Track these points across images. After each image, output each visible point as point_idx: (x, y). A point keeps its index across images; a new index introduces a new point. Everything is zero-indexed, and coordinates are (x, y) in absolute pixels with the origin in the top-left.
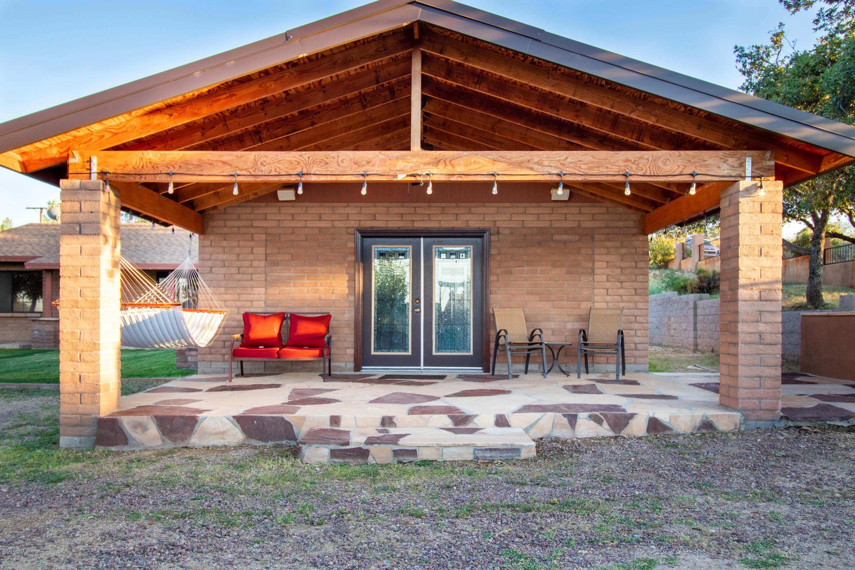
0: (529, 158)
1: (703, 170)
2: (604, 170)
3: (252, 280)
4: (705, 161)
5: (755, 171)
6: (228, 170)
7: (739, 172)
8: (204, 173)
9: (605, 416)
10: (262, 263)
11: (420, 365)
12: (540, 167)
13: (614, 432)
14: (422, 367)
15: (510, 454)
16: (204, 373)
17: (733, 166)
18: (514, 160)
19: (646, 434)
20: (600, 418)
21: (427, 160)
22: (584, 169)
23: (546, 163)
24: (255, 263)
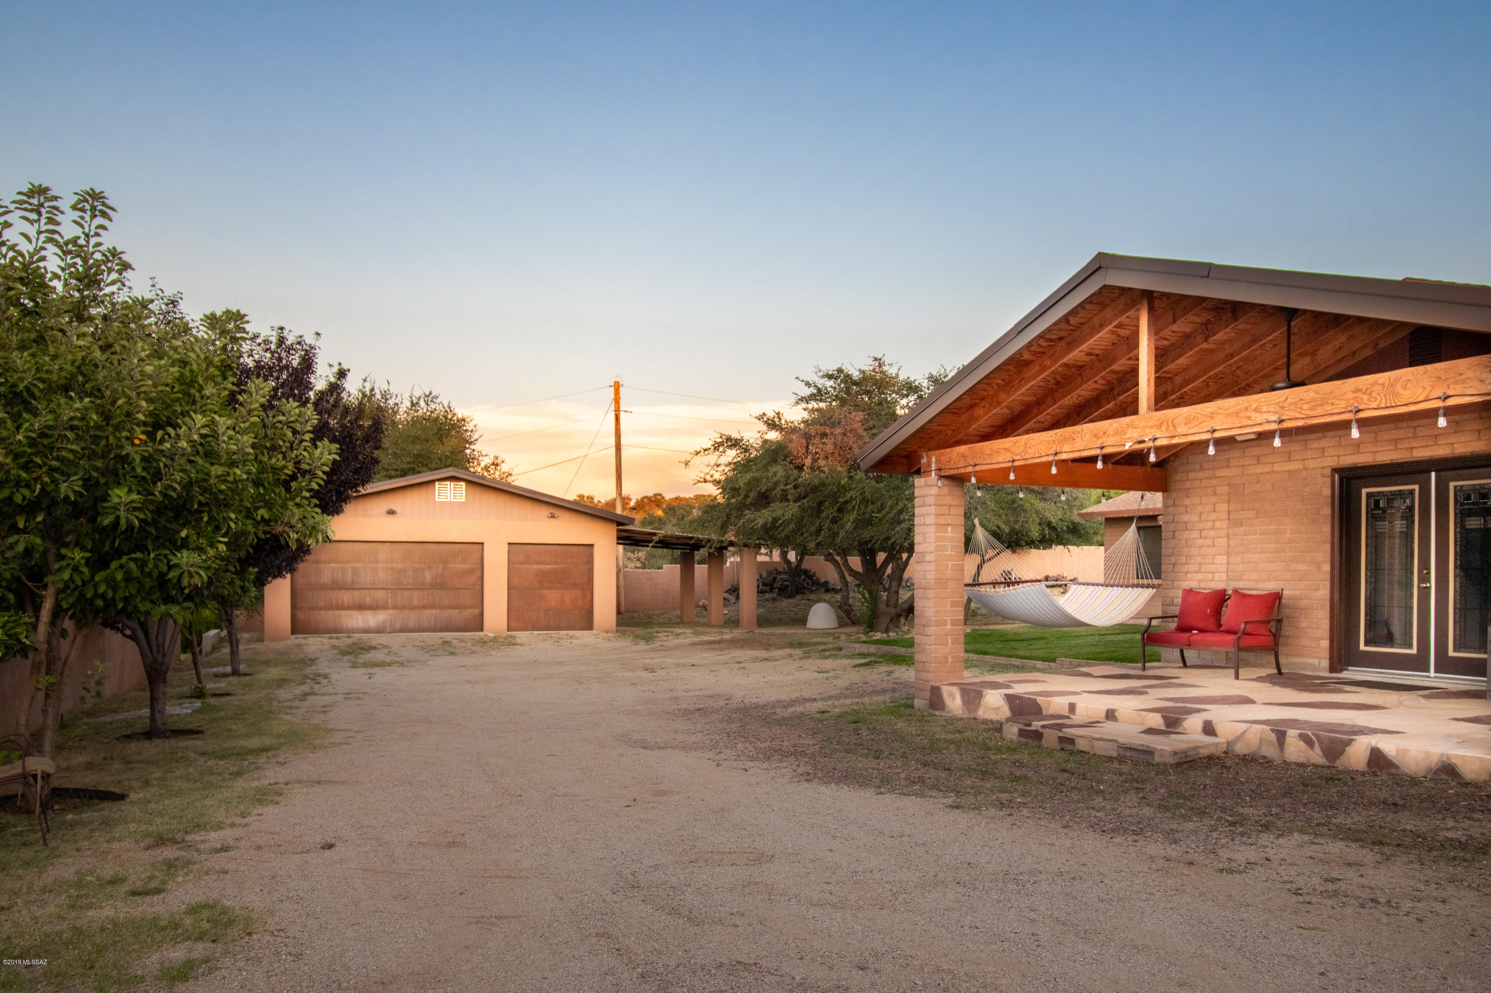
0: (1247, 405)
1: (1458, 389)
2: (1329, 408)
3: (1214, 545)
4: (1461, 374)
6: (1009, 457)
8: (994, 461)
9: (1317, 737)
10: (1225, 524)
11: (1428, 671)
12: (1257, 415)
13: (1327, 760)
14: (1432, 673)
15: (1146, 757)
18: (1232, 410)
19: (1366, 769)
20: (1311, 739)
21: (1152, 422)
22: (1306, 410)
23: (1265, 409)
24: (1218, 524)
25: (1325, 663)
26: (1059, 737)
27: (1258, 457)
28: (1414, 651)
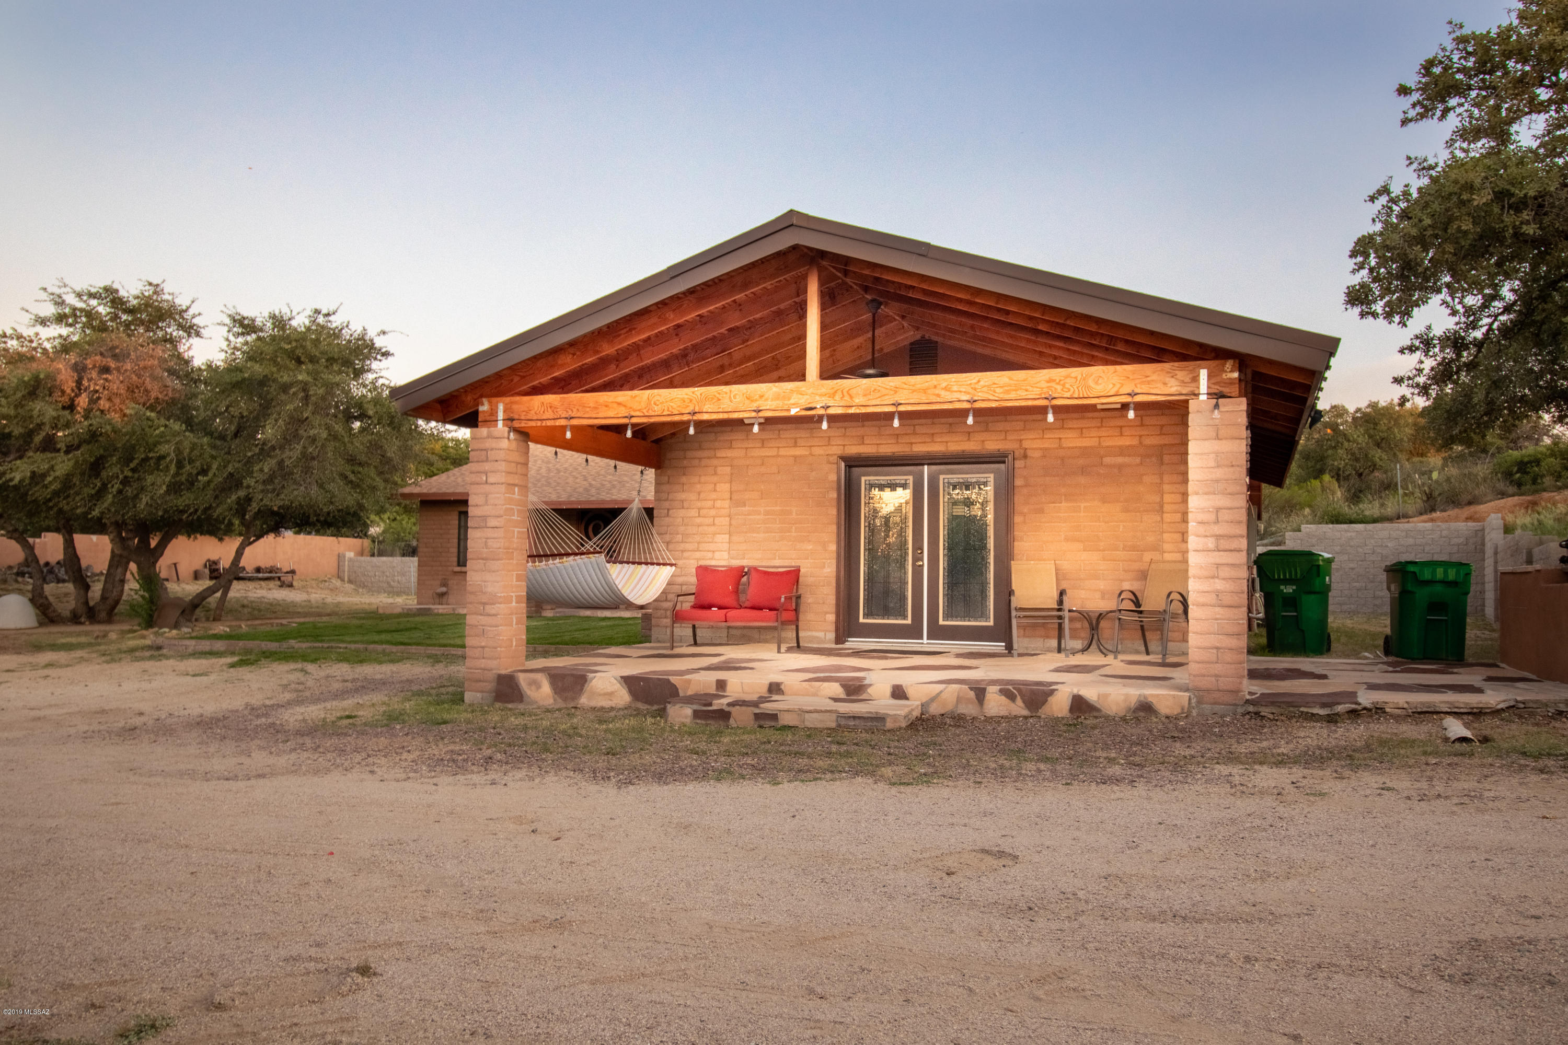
0: (936, 383)
1: (1145, 389)
2: (1023, 394)
3: (714, 524)
4: (1146, 377)
5: (1213, 386)
6: (623, 412)
7: (1192, 389)
8: (600, 415)
9: (1019, 691)
10: (726, 503)
11: (922, 639)
12: (948, 393)
13: (1030, 710)
14: (925, 640)
16: (659, 642)
17: (1183, 382)
18: (918, 386)
21: (823, 390)
22: (999, 393)
23: (955, 388)
24: (719, 504)
25: (831, 636)
26: (755, 714)
27: (763, 441)
28: (909, 621)
